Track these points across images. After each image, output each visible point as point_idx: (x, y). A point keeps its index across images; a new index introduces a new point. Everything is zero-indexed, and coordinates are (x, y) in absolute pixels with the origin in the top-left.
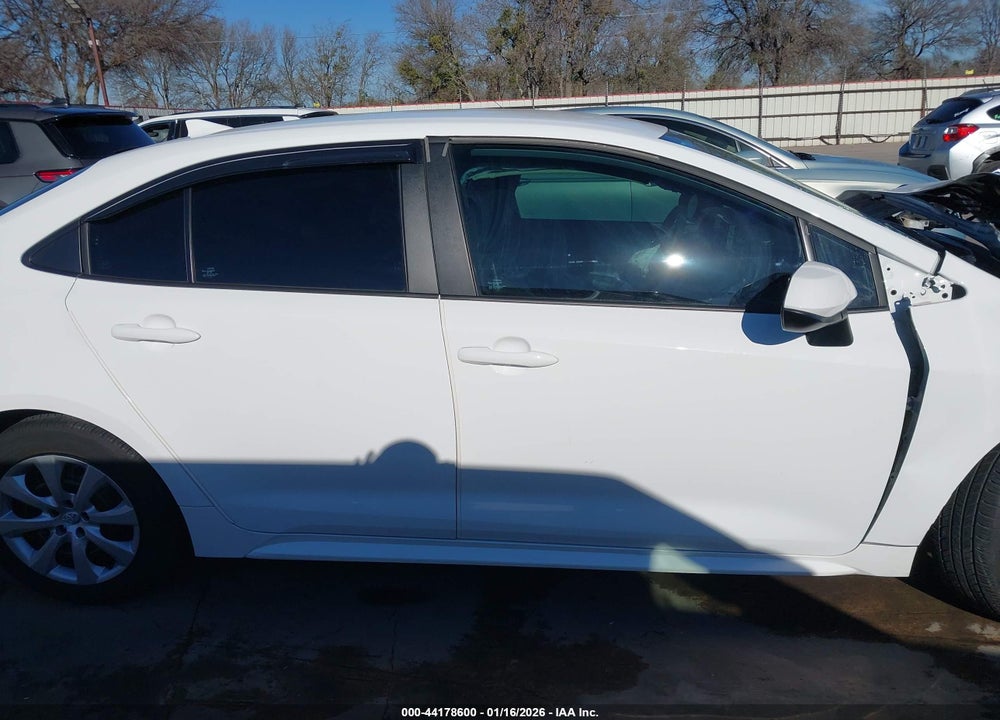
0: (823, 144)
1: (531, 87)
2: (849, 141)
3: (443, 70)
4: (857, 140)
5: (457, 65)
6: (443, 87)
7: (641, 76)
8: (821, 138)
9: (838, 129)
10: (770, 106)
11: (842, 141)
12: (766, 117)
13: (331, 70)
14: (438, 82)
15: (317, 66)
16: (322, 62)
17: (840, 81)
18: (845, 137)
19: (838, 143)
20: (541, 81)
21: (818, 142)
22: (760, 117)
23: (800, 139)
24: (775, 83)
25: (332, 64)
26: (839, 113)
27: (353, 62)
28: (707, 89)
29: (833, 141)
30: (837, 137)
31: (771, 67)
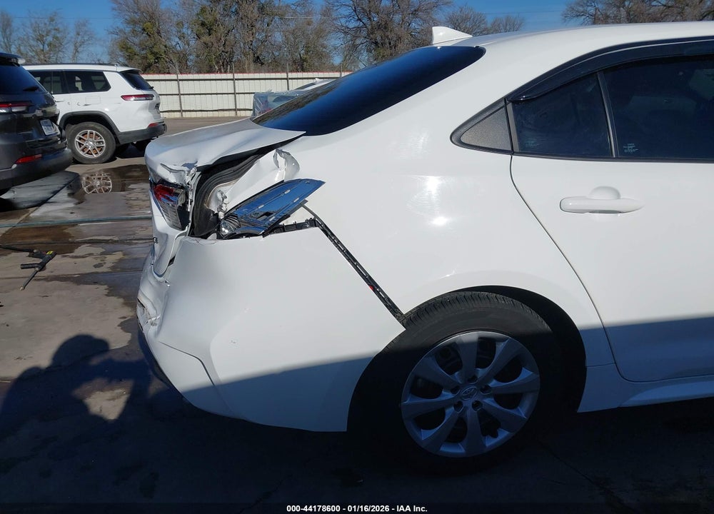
1: (223, 65)
3: (155, 50)
5: (166, 46)
6: (155, 63)
13: (47, 48)
14: (152, 59)
16: (37, 40)
20: (231, 62)
25: (47, 42)
27: (65, 42)
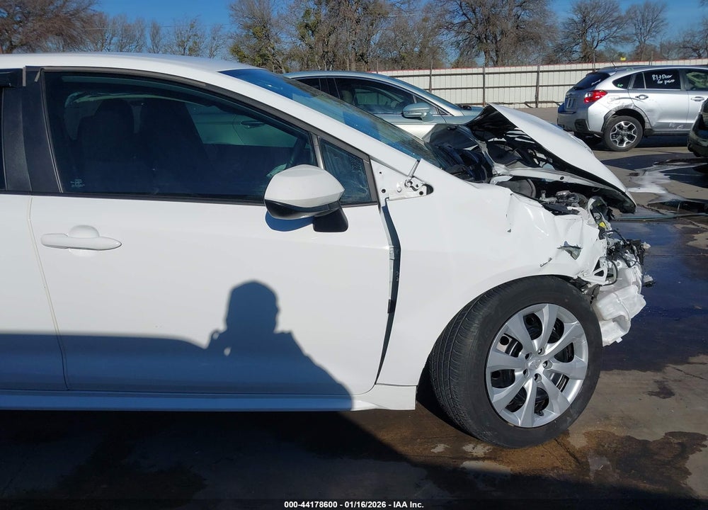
0: (527, 107)
1: (327, 65)
2: (544, 105)
3: (264, 51)
4: (549, 105)
5: (274, 49)
7: (403, 58)
8: (526, 103)
9: (537, 97)
10: (491, 81)
11: (539, 105)
12: (488, 88)
15: (177, 48)
16: (179, 45)
17: (537, 64)
18: (541, 102)
19: (537, 107)
20: (333, 61)
21: (523, 106)
22: (483, 88)
23: (512, 104)
24: (496, 64)
25: (187, 47)
26: (537, 86)
27: (203, 46)
28: (453, 68)
29: (533, 105)
30: (536, 102)
31: (493, 54)
